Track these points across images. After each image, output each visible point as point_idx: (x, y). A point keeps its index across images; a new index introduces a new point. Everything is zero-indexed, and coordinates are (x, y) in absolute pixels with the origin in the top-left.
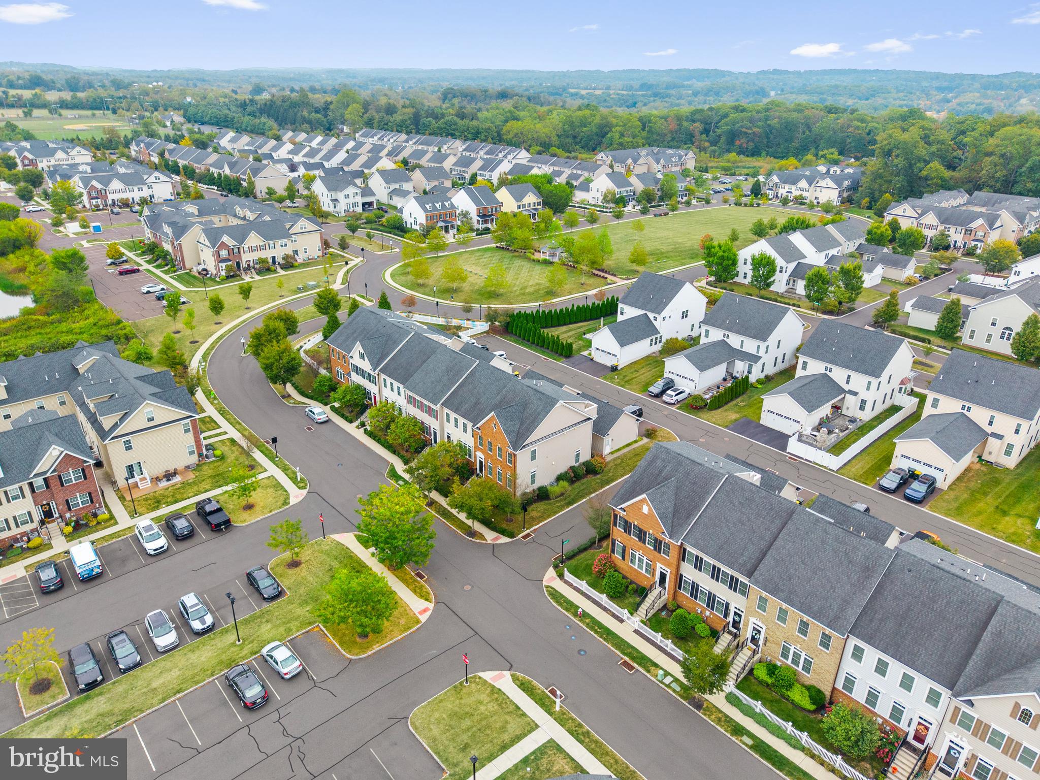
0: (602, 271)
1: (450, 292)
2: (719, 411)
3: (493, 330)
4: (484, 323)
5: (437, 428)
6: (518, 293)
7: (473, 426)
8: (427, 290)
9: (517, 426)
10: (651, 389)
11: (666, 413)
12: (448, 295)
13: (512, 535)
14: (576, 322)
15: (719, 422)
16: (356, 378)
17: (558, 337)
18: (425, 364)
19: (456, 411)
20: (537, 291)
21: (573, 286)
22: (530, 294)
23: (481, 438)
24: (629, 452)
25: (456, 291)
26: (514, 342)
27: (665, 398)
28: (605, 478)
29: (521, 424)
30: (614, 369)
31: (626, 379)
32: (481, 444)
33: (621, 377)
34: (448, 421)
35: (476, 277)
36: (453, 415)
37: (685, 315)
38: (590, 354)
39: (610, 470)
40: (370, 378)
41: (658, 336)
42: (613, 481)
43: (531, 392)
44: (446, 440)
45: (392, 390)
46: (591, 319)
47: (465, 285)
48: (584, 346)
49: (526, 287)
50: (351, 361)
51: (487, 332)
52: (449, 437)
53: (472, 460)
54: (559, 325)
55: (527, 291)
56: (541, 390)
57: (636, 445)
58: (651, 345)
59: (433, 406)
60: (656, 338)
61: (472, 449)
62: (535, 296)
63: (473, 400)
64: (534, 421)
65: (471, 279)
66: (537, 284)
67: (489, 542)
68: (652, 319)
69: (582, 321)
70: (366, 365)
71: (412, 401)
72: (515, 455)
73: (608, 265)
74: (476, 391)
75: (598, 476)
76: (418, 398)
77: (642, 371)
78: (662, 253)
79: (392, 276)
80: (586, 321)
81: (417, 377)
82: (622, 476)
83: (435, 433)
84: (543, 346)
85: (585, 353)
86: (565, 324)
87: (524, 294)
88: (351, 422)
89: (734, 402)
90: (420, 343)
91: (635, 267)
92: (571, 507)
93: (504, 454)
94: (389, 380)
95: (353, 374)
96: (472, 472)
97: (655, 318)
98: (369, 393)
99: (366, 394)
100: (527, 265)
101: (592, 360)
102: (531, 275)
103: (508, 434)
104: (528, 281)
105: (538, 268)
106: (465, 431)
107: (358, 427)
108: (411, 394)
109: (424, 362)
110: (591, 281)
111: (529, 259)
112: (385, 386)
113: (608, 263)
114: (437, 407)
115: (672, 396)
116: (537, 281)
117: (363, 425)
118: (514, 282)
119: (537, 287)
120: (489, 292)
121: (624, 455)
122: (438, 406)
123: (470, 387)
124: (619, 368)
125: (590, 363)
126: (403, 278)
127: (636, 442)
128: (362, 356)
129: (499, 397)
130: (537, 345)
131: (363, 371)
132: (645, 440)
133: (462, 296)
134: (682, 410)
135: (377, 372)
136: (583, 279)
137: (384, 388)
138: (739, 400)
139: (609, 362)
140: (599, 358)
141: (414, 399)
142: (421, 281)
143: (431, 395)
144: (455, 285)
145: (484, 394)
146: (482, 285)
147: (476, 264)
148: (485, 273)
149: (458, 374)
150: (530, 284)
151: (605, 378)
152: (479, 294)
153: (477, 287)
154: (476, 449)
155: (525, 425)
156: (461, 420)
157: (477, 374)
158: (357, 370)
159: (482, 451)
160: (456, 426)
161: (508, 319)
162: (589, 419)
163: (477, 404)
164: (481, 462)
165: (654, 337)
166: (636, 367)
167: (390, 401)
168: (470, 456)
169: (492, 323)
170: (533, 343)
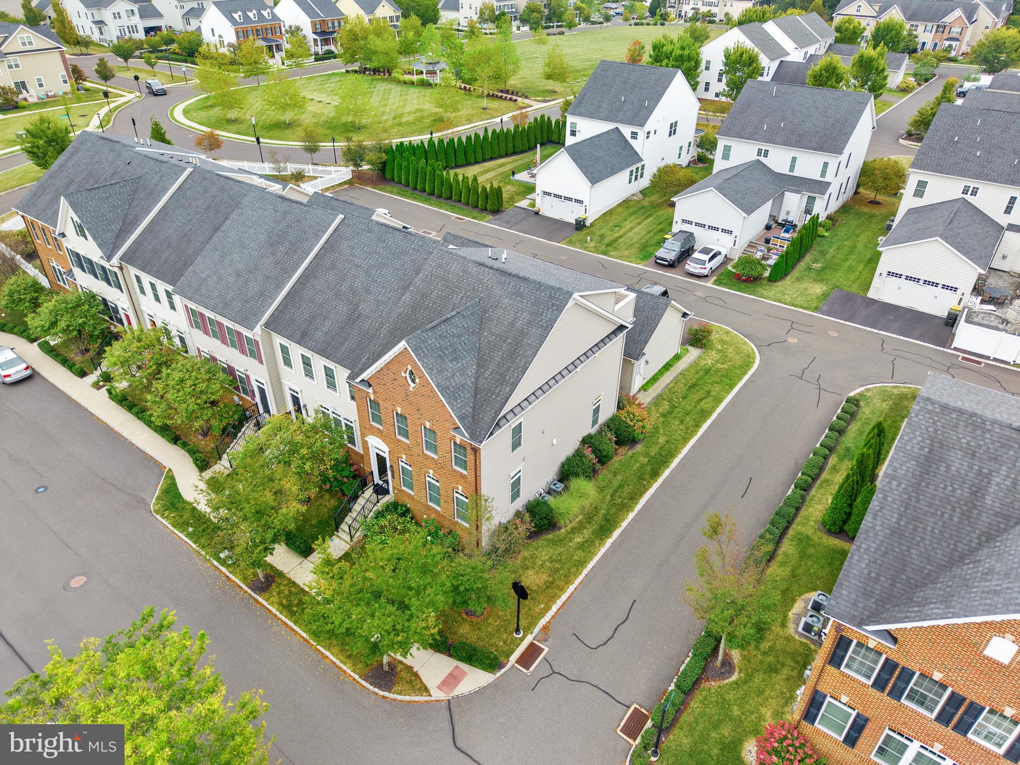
0: (507, 92)
1: (280, 127)
2: (788, 281)
3: (358, 179)
4: (343, 169)
5: (265, 380)
6: (390, 123)
7: (351, 377)
8: (242, 127)
9: (472, 371)
10: (661, 253)
11: (701, 294)
12: (277, 133)
13: (492, 663)
14: (492, 159)
15: (799, 301)
16: (85, 281)
17: (475, 179)
18: (219, 234)
19: (301, 341)
20: (420, 120)
21: (471, 112)
22: (408, 124)
23: (375, 404)
24: (676, 381)
25: (289, 125)
26: (399, 194)
27: (691, 267)
28: (653, 451)
29: (481, 365)
30: (580, 225)
31: (607, 240)
32: (378, 419)
33: (596, 238)
34: (288, 362)
35: (321, 105)
36: (297, 351)
37: (673, 130)
38: (533, 205)
39: (656, 429)
40: (106, 276)
41: (639, 165)
42: (672, 455)
43: (488, 277)
44: (290, 407)
45: (157, 299)
46: (514, 153)
47: (303, 117)
48: (518, 194)
49: (402, 115)
50: (65, 243)
51: (350, 182)
52: (296, 401)
53: (359, 448)
54: (468, 164)
55: (404, 120)
56: (511, 268)
57: (681, 366)
58: (630, 182)
59: (245, 332)
60: (637, 169)
61: (356, 427)
62: (417, 125)
63: (342, 309)
64: (512, 355)
65: (311, 108)
66: (417, 111)
67: (438, 694)
68: (628, 136)
69: (501, 157)
70: (90, 249)
71: (198, 321)
72: (476, 451)
73: (513, 86)
74: (344, 287)
75: (639, 448)
76: (208, 314)
77: (627, 225)
78: (578, 71)
79: (186, 112)
80: (507, 155)
81: (202, 266)
82: (686, 440)
83: (262, 392)
84: (450, 198)
85: (524, 203)
86: (476, 162)
87: (400, 125)
88: (83, 374)
89: (802, 264)
90: (206, 190)
91: (551, 85)
92: (609, 542)
93: (445, 445)
94: (146, 279)
95: (77, 271)
96: (361, 479)
97: (634, 135)
98: (116, 310)
99: (109, 311)
100: (396, 89)
101: (537, 213)
102: (406, 100)
103: (452, 394)
104: (403, 107)
105: (414, 92)
106: (331, 385)
107: (97, 386)
108: (192, 305)
109: (217, 229)
110: (495, 104)
111: (399, 82)
112: (143, 292)
113: (513, 82)
114: (256, 333)
115: (703, 262)
116: (417, 107)
117: (107, 378)
118: (381, 109)
119: (418, 114)
120: (345, 125)
121: (670, 389)
122: (258, 329)
123: (331, 276)
124: (588, 224)
125: (535, 219)
126: (203, 114)
127: (677, 357)
128: (80, 231)
129: (407, 298)
130: (440, 197)
131: (90, 262)
132: (694, 353)
133: (300, 132)
134: (725, 285)
135: (115, 261)
136: (485, 102)
137: (141, 296)
138: (808, 258)
139: (569, 214)
140: (550, 209)
141: (202, 316)
142: (232, 115)
143: (237, 304)
144: (288, 116)
145: (368, 291)
146: (332, 115)
147: (319, 91)
148: (336, 101)
149: (298, 250)
150: (407, 109)
151: (570, 243)
152: (329, 128)
153: (323, 118)
154: (366, 430)
155: (492, 367)
156: (319, 363)
157: (344, 246)
158: (81, 261)
159: (380, 434)
160: (309, 374)
161: (384, 157)
162: (621, 328)
163: (353, 318)
164: (381, 460)
165: (634, 168)
166: (616, 219)
167: (159, 324)
168: (352, 440)
169: (357, 165)
170: (432, 194)
